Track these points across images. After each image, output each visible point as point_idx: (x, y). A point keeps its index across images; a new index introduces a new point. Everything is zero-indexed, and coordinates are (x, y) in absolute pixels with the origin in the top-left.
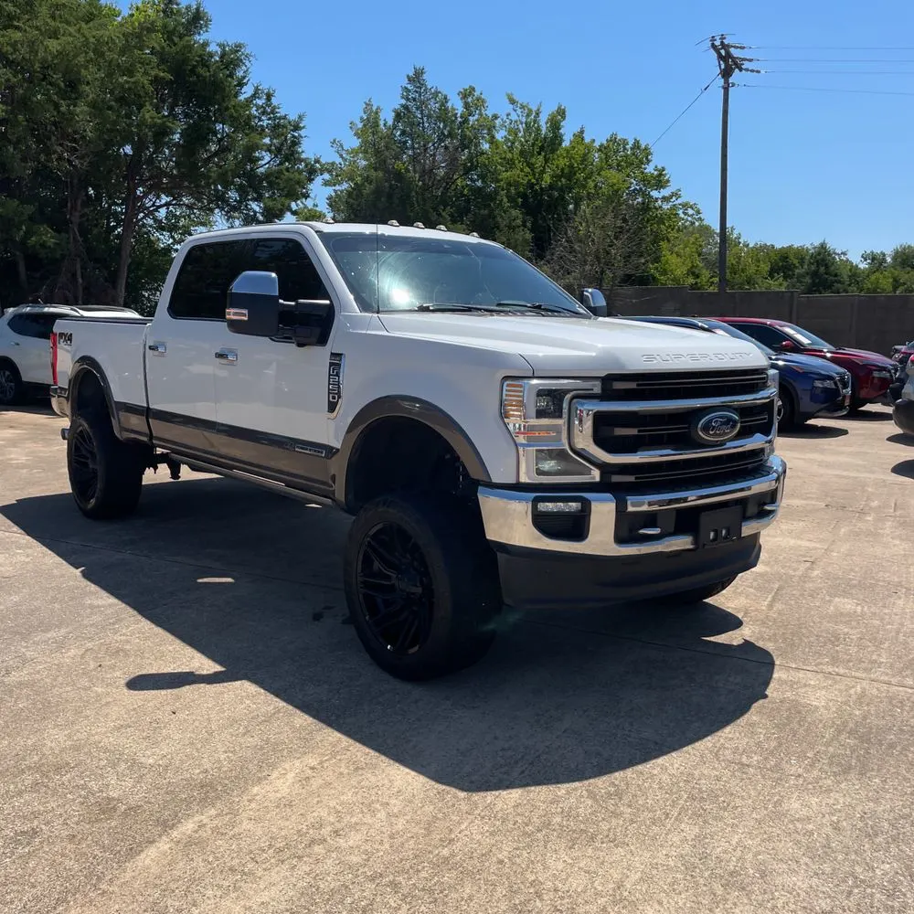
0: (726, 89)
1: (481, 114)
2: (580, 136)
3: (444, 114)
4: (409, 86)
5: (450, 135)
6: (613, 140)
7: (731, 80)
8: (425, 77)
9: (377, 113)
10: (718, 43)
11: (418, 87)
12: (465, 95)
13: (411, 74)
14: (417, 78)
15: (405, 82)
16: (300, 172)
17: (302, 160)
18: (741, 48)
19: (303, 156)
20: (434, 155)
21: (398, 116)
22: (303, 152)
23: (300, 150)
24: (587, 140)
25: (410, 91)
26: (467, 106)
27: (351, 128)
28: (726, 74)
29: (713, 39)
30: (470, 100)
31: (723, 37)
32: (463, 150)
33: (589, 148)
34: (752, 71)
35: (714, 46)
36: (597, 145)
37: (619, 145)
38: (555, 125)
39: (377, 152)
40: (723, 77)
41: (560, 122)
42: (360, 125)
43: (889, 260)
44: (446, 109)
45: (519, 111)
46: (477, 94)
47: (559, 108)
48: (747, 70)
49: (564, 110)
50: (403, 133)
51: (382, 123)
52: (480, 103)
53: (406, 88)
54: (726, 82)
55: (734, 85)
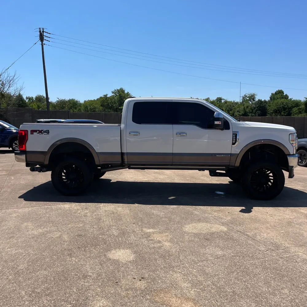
0: (42, 46)
10: (42, 30)
29: (40, 29)
31: (43, 29)
34: (47, 41)
35: (40, 31)
40: (41, 41)
43: (34, 99)
54: (42, 43)
55: (45, 44)
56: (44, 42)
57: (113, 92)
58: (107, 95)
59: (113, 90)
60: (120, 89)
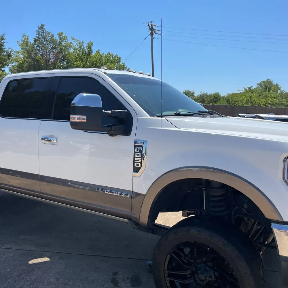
0: (152, 39)
1: (66, 42)
2: (98, 52)
3: (53, 40)
4: (39, 30)
5: (55, 48)
6: (109, 54)
7: (153, 36)
8: (45, 27)
9: (27, 38)
10: (150, 24)
11: (43, 31)
12: (60, 35)
13: (40, 26)
14: (42, 27)
15: (37, 29)
16: (5, 56)
17: (5, 51)
18: (157, 26)
19: (5, 50)
20: (49, 55)
21: (35, 40)
22: (5, 48)
23: (4, 47)
24: (101, 53)
25: (39, 32)
26: (61, 39)
27: (18, 43)
28: (152, 34)
29: (148, 23)
30: (61, 36)
31: (151, 22)
32: (60, 54)
33: (101, 56)
35: (148, 25)
36: (104, 55)
37: (111, 56)
38: (90, 47)
39: (28, 52)
40: (151, 35)
41: (91, 46)
42: (21, 42)
44: (53, 39)
45: (76, 42)
46: (64, 35)
47: (91, 42)
48: (157, 34)
49: (92, 42)
50: (38, 46)
51: (29, 42)
52: (65, 38)
53: (38, 31)
54: (152, 37)
55: (154, 38)
56: (154, 36)
57: (258, 84)
58: (251, 87)
59: (259, 82)
60: (267, 81)
